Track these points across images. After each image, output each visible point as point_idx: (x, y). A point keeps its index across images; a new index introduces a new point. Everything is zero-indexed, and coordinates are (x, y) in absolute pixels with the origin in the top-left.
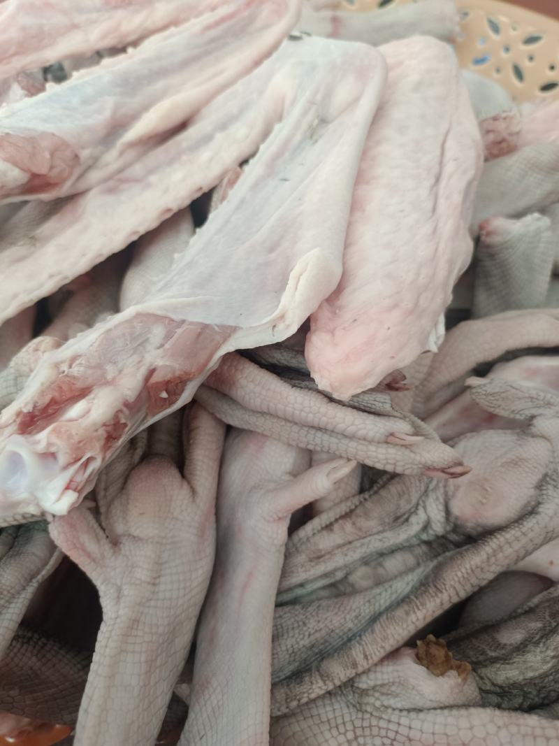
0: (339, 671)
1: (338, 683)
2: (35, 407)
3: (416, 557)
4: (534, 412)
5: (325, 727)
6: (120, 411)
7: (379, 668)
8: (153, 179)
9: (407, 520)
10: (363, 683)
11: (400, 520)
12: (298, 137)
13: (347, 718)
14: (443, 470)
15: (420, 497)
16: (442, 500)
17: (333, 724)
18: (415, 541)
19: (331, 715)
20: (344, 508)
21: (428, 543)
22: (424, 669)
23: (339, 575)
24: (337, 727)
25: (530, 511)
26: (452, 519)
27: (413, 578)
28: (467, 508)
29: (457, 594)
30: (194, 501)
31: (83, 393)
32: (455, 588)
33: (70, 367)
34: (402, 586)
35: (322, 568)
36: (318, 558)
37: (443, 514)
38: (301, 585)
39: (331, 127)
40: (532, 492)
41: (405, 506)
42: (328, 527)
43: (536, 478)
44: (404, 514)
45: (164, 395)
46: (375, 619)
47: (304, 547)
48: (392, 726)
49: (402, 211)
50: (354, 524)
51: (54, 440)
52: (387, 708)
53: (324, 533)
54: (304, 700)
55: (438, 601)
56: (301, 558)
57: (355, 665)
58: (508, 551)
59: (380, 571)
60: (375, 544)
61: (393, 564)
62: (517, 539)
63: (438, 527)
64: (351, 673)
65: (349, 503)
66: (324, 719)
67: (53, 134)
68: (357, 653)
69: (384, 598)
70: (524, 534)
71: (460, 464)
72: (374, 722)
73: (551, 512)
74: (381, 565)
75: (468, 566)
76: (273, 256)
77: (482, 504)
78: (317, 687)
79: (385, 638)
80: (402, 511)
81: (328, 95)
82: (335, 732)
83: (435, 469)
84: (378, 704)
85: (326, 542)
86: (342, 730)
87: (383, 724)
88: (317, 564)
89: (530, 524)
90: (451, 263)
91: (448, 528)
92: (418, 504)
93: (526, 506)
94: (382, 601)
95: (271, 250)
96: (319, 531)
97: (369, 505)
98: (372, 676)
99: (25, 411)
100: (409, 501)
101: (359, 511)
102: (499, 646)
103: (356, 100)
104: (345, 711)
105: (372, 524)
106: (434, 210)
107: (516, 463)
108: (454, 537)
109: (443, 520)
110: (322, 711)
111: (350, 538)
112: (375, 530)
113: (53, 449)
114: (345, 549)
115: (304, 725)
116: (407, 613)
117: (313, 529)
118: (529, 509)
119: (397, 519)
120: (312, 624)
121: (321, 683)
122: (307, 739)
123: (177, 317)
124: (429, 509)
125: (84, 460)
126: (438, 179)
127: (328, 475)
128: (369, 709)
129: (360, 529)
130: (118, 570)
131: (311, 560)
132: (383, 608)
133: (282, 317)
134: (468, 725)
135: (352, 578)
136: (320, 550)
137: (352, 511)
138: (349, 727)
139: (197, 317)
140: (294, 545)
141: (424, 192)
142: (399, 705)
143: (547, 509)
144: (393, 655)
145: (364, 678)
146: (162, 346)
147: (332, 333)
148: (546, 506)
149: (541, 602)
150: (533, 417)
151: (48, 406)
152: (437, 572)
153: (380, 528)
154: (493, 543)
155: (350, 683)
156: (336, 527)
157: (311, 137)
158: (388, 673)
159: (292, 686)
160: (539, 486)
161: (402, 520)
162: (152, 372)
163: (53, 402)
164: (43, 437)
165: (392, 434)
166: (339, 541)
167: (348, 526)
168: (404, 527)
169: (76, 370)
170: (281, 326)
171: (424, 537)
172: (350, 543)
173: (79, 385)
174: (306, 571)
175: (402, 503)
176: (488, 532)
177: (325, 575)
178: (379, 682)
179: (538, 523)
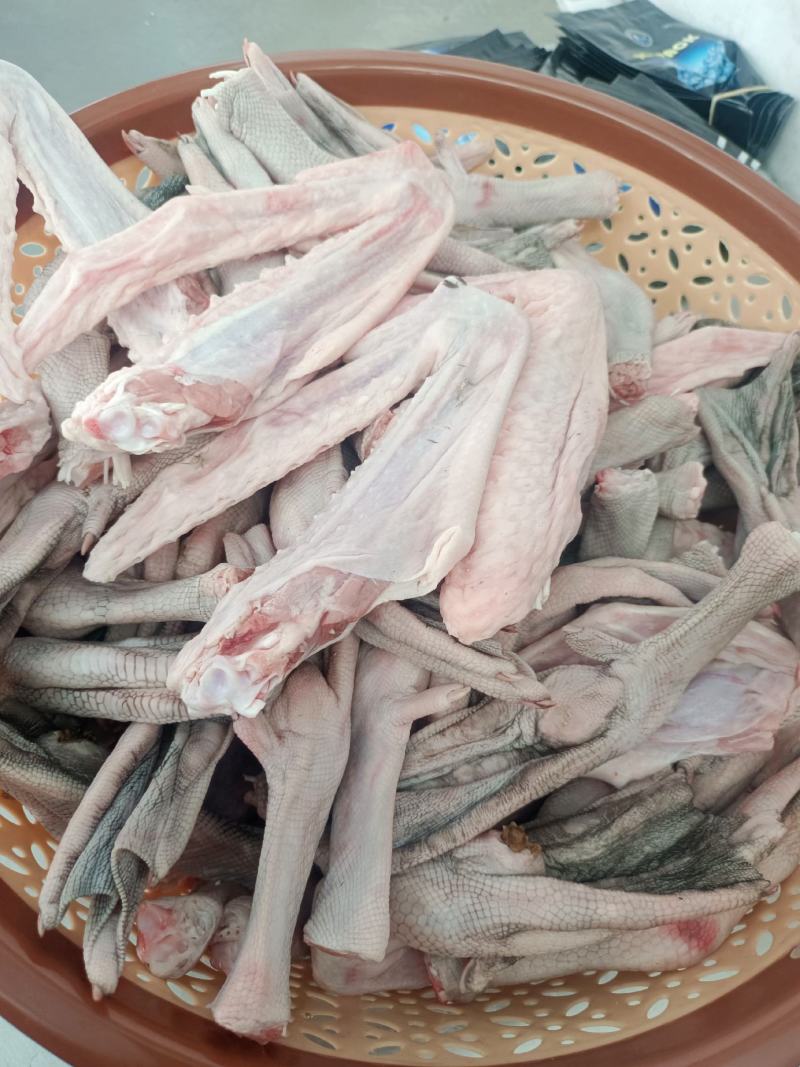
0: (442, 844)
1: (440, 852)
2: (235, 635)
3: (509, 760)
4: (613, 657)
5: (429, 884)
6: (302, 644)
7: (472, 844)
8: (314, 416)
9: (504, 732)
10: (460, 854)
11: (499, 731)
12: (447, 398)
13: (446, 878)
14: (535, 702)
15: (517, 715)
16: (533, 718)
17: (435, 882)
18: (508, 748)
19: (434, 876)
20: (455, 718)
21: (519, 750)
22: (506, 846)
23: (447, 770)
24: (438, 883)
25: (600, 734)
26: (539, 735)
27: (504, 778)
28: (553, 727)
29: (537, 793)
30: (338, 706)
31: (272, 627)
32: (535, 788)
33: (262, 605)
34: (496, 783)
35: (435, 764)
36: (432, 756)
37: (533, 730)
38: (416, 776)
39: (477, 390)
40: (603, 720)
41: (503, 721)
42: (442, 732)
43: (607, 710)
44: (502, 727)
45: (333, 632)
46: (472, 806)
47: (420, 747)
48: (479, 885)
49: (528, 485)
50: (462, 731)
51: (251, 662)
52: (476, 872)
53: (438, 736)
54: (415, 863)
55: (522, 797)
56: (418, 756)
57: (454, 840)
58: (579, 763)
59: (479, 769)
60: (478, 748)
61: (489, 765)
62: (587, 755)
63: (528, 740)
64: (451, 845)
65: (459, 715)
66: (428, 877)
67: (236, 382)
68: (456, 831)
69: (481, 791)
70: (593, 752)
71: (549, 699)
72: (466, 882)
73: (616, 737)
74: (479, 764)
75: (547, 772)
76: (421, 522)
77: (563, 725)
78: (425, 855)
79: (479, 822)
80: (501, 725)
81: (476, 359)
82: (436, 887)
83: (529, 701)
84: (470, 869)
85: (439, 744)
86: (441, 885)
87: (473, 883)
88: (430, 761)
89: (597, 744)
90: (562, 536)
91: (536, 741)
92: (514, 720)
93: (597, 731)
94: (478, 794)
95: (420, 517)
96: (433, 735)
97: (475, 717)
98: (466, 849)
99: (228, 638)
100: (507, 717)
101: (467, 721)
102: (566, 835)
103: (501, 365)
104: (445, 873)
105: (476, 733)
106: (553, 487)
107: (593, 696)
108: (539, 747)
109: (532, 734)
110: (427, 873)
111: (458, 743)
112: (478, 738)
113: (248, 669)
114: (454, 750)
115: (412, 882)
116: (497, 804)
117: (429, 733)
118: (600, 733)
119: (496, 730)
120: (424, 807)
121: (428, 852)
122: (415, 892)
123: (345, 571)
124: (522, 725)
125: (270, 677)
126: (561, 452)
127: (448, 695)
128: (463, 872)
129: (467, 736)
130: (284, 758)
131: (426, 757)
132: (479, 799)
133: (425, 575)
134: (533, 888)
135: (455, 774)
136: (433, 750)
137: (461, 721)
138: (447, 884)
139: (361, 571)
140: (413, 744)
141: (547, 469)
142: (485, 871)
143: (613, 734)
144: (484, 835)
145: (460, 850)
146: (332, 594)
147: (463, 588)
148: (612, 731)
149: (603, 804)
150: (612, 660)
151: (246, 635)
152: (524, 773)
153: (483, 736)
154: (568, 757)
155: (449, 854)
156: (448, 733)
157: (458, 398)
158: (478, 848)
159: (406, 853)
160: (610, 716)
161: (500, 731)
162: (325, 615)
163: (250, 632)
164: (242, 659)
165: (500, 673)
166: (449, 744)
167: (458, 733)
168: (502, 737)
169: (268, 609)
170: (424, 583)
171: (516, 745)
172: (458, 746)
173: (271, 621)
174: (421, 766)
175: (502, 718)
176: (567, 747)
177: (435, 770)
178: (472, 854)
179: (605, 744)
